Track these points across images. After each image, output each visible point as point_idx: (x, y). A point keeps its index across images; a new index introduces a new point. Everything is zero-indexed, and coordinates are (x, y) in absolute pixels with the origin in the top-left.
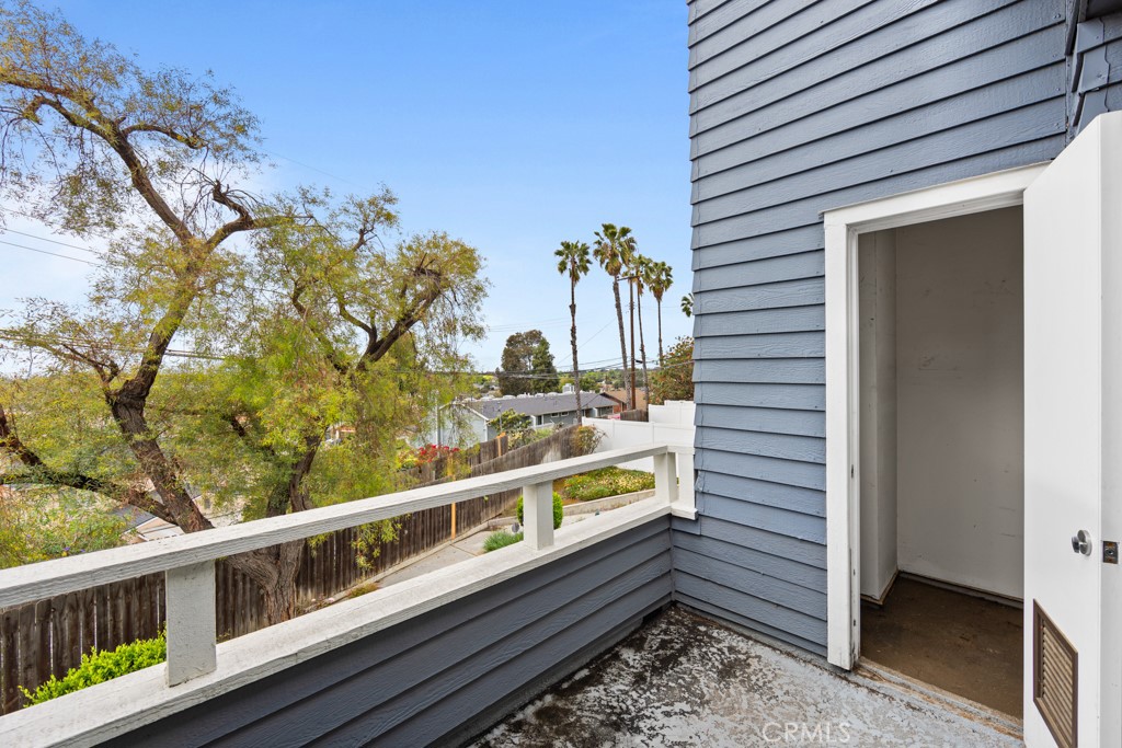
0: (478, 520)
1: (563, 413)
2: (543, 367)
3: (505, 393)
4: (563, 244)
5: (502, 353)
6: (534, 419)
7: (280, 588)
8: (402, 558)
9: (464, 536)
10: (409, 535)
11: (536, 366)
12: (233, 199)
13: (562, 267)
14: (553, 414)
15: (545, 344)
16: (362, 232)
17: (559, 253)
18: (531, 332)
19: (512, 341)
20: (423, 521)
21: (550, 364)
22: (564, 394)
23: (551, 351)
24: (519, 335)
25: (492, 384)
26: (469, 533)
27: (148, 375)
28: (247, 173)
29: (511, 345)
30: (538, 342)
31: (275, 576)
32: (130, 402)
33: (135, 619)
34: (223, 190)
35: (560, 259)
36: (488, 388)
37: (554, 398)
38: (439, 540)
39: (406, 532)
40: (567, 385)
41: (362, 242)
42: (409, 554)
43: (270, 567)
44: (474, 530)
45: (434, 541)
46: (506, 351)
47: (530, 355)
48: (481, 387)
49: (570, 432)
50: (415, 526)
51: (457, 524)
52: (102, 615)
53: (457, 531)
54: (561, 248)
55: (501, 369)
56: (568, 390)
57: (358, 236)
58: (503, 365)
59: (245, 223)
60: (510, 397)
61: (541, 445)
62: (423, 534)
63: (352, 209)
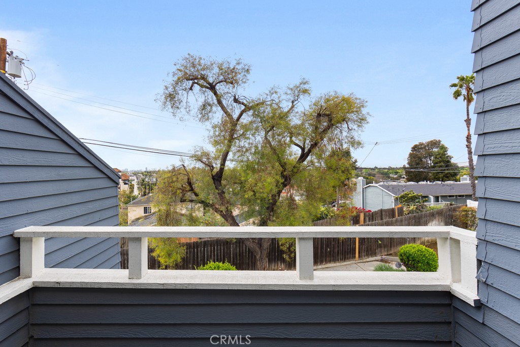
0: (374, 254)
1: (460, 196)
2: (442, 164)
3: (409, 180)
4: (458, 78)
5: (407, 156)
6: (432, 198)
7: (261, 259)
8: (326, 262)
9: (364, 260)
10: (330, 251)
11: (435, 164)
12: (240, 100)
13: (457, 94)
14: (450, 196)
15: (444, 149)
16: (293, 102)
17: (454, 85)
18: (432, 141)
19: (415, 148)
20: (338, 246)
21: (449, 162)
22: (461, 182)
23: (449, 153)
24: (421, 144)
25: (403, 175)
26: (368, 260)
27: (222, 170)
28: (244, 89)
29: (415, 150)
30: (437, 147)
31: (260, 253)
32: (218, 178)
33: (226, 255)
34: (237, 97)
35: (454, 89)
36: (400, 177)
37: (451, 185)
38: (348, 259)
39: (329, 249)
40: (465, 176)
41: (293, 107)
42: (330, 261)
43: (258, 249)
44: (371, 259)
45: (344, 258)
46: (411, 155)
47: (430, 156)
48: (395, 176)
49: (454, 210)
50: (334, 247)
51: (359, 253)
52: (217, 250)
53: (359, 256)
54: (457, 81)
55: (407, 166)
56: (465, 180)
57: (291, 104)
58: (409, 163)
59: (247, 108)
60: (412, 183)
61: (426, 216)
62: (338, 253)
63: (289, 92)
